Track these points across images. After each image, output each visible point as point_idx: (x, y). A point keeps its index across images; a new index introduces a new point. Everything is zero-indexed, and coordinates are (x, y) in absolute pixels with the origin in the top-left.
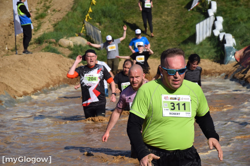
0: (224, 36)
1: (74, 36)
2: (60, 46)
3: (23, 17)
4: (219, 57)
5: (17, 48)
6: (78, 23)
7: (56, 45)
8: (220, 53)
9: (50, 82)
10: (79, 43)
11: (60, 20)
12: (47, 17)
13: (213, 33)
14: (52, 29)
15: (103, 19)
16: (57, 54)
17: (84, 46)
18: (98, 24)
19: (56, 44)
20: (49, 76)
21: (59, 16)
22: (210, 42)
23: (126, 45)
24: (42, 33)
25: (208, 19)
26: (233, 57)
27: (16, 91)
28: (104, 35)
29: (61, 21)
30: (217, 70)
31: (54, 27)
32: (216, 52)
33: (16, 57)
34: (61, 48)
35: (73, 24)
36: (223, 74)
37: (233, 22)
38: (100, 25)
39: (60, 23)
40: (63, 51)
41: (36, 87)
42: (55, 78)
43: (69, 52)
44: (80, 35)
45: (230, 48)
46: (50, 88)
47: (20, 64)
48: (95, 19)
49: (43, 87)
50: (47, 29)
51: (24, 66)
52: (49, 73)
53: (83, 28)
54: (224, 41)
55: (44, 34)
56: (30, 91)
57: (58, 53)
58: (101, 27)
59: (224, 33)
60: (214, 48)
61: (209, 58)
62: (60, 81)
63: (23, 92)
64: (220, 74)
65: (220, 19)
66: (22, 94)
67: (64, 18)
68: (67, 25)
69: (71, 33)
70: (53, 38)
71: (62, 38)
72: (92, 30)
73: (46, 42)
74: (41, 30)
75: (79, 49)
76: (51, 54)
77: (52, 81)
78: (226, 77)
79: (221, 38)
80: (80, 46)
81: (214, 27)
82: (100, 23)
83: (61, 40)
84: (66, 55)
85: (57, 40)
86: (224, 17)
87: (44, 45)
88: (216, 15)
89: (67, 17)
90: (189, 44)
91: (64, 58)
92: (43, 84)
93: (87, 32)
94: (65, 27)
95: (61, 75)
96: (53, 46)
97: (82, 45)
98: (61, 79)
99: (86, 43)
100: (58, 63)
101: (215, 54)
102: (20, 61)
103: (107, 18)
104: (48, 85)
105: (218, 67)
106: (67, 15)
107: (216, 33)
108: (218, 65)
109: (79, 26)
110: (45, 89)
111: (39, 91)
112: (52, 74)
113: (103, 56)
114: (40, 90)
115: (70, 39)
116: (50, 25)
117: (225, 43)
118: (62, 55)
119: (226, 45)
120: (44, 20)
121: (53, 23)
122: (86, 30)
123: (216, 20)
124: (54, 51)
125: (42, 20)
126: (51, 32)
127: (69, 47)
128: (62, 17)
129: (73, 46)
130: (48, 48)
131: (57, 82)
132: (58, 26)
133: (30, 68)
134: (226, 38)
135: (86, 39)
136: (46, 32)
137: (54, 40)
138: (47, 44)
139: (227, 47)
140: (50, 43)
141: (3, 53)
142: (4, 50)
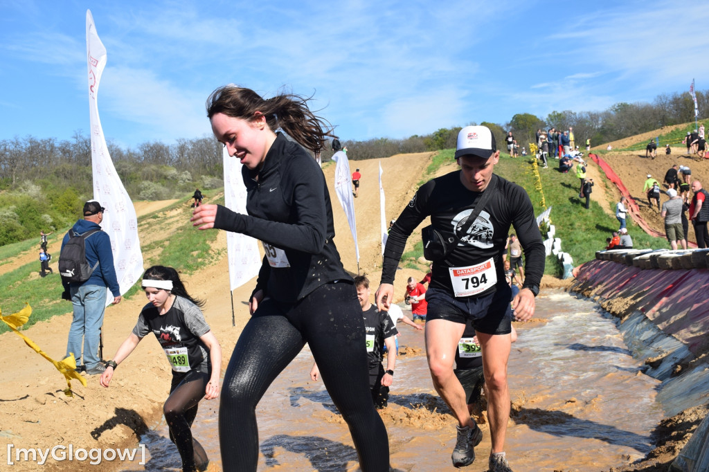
0: (562, 255)
4: (559, 273)
8: (559, 269)
13: (552, 252)
14: (412, 249)
19: (415, 261)
25: (548, 240)
26: (571, 273)
30: (557, 284)
32: (556, 268)
34: (420, 265)
36: (562, 288)
37: (569, 243)
45: (568, 265)
54: (562, 260)
57: (418, 269)
59: (562, 253)
60: (554, 265)
61: (550, 274)
64: (559, 287)
65: (559, 241)
70: (413, 256)
76: (412, 270)
78: (566, 290)
79: (560, 258)
81: (553, 248)
86: (562, 239)
87: (406, 262)
88: (554, 237)
96: (413, 263)
101: (555, 271)
105: (557, 281)
107: (556, 252)
108: (558, 280)
117: (564, 261)
119: (564, 263)
123: (555, 241)
124: (414, 268)
126: (412, 252)
130: (409, 265)
132: (417, 247)
134: (564, 257)
137: (412, 258)
138: (408, 262)
140: (411, 260)
141: (372, 269)
142: (373, 267)
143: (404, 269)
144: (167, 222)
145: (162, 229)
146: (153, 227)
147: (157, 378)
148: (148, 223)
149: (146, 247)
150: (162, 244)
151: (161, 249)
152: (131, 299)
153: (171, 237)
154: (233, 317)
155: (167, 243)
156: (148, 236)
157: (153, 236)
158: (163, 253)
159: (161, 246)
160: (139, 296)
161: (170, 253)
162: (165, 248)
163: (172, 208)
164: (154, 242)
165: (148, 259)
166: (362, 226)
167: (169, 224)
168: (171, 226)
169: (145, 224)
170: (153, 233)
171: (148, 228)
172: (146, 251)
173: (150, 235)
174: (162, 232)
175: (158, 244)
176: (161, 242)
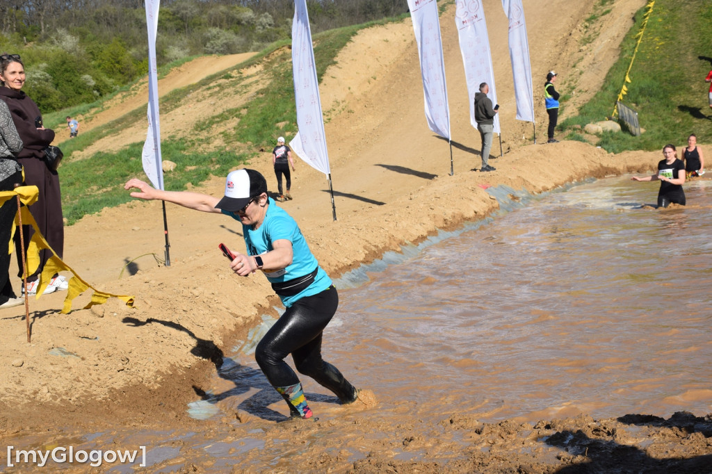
1: (603, 120)
2: (586, 132)
3: (549, 99)
5: (536, 137)
6: (609, 105)
7: (581, 131)
9: (574, 175)
10: (609, 129)
11: (587, 102)
12: (571, 99)
14: (577, 113)
15: (641, 99)
16: (582, 143)
17: (616, 131)
18: (634, 105)
20: (572, 168)
21: (585, 97)
24: (565, 119)
27: (534, 187)
28: (641, 118)
29: (588, 104)
31: (579, 110)
33: (535, 147)
34: (587, 135)
35: (603, 106)
38: (637, 106)
39: (586, 106)
40: (590, 139)
41: (557, 181)
42: (580, 171)
43: (598, 140)
44: (610, 119)
46: (573, 182)
47: (539, 155)
48: (631, 99)
49: (565, 182)
50: (571, 113)
51: (543, 157)
52: (573, 164)
53: (615, 111)
55: (567, 119)
56: (550, 186)
57: (584, 141)
58: (637, 108)
62: (586, 174)
63: (543, 187)
66: (541, 189)
67: (591, 99)
68: (595, 108)
69: (600, 116)
70: (578, 124)
71: (589, 123)
72: (627, 113)
73: (570, 129)
74: (564, 115)
75: (609, 135)
76: (576, 142)
77: (576, 174)
80: (611, 132)
82: (637, 104)
83: (587, 125)
84: (593, 143)
85: (583, 126)
87: (568, 132)
89: (595, 98)
91: (591, 147)
92: (566, 177)
93: (620, 115)
94: (592, 111)
95: (587, 168)
96: (578, 133)
97: (613, 130)
98: (587, 172)
100: (584, 153)
102: (539, 151)
103: (645, 96)
104: (571, 179)
106: (596, 96)
109: (610, 108)
110: (568, 183)
111: (560, 186)
112: (576, 166)
113: (640, 143)
114: (562, 185)
115: (599, 123)
116: (575, 109)
118: (588, 144)
120: (568, 103)
121: (579, 106)
122: (618, 112)
124: (579, 139)
125: (565, 104)
126: (575, 118)
127: (597, 134)
128: (589, 98)
129: (601, 133)
130: (571, 135)
131: (582, 175)
132: (583, 110)
133: (550, 159)
135: (618, 122)
136: (570, 117)
137: (579, 126)
138: (570, 131)
140: (574, 129)
141: (520, 143)
142: (521, 140)
143: (565, 142)
144: (243, 83)
145: (236, 92)
146: (226, 91)
147: (240, 286)
148: (219, 85)
149: (217, 117)
150: (238, 113)
151: (238, 120)
152: (201, 185)
153: (250, 104)
154: (334, 207)
155: (244, 112)
156: (220, 103)
157: (226, 102)
158: (239, 124)
159: (237, 116)
160: (211, 181)
161: (248, 125)
162: (242, 118)
163: (249, 64)
164: (227, 111)
165: (221, 133)
166: (506, 82)
167: (246, 86)
168: (249, 88)
169: (215, 87)
170: (226, 99)
171: (219, 92)
172: (218, 122)
173: (222, 101)
174: (237, 96)
175: (233, 113)
176: (237, 110)
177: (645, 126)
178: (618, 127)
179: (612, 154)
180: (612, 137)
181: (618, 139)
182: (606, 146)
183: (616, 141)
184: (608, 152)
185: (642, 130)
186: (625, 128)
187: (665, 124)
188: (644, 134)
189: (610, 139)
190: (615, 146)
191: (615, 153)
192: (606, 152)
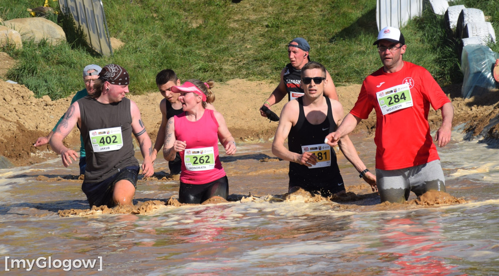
0: (461, 16)
1: (23, 15)
4: (448, 78)
8: (450, 65)
10: (38, 37)
13: (427, 6)
17: (54, 44)
22: (421, 33)
23: (176, 41)
28: (112, 13)
32: (438, 61)
44: (39, 13)
45: (479, 50)
54: (462, 31)
59: (462, 7)
69: (15, 4)
80: (43, 43)
90: (362, 37)
93: (64, 3)
97: (47, 41)
99: (59, 37)
101: (437, 68)
115: (12, 23)
117: (466, 36)
119: (467, 42)
127: (9, 49)
129: (19, 46)
135: (59, 23)
139: (469, 46)
177: (122, 34)
178: (59, 33)
179: (47, 98)
180: (45, 57)
181: (60, 63)
182: (32, 81)
183: (54, 69)
184: (38, 95)
185: (116, 43)
186: (75, 38)
187: (167, 29)
188: (120, 52)
189: (42, 61)
190: (53, 83)
191: (53, 99)
192: (32, 93)
